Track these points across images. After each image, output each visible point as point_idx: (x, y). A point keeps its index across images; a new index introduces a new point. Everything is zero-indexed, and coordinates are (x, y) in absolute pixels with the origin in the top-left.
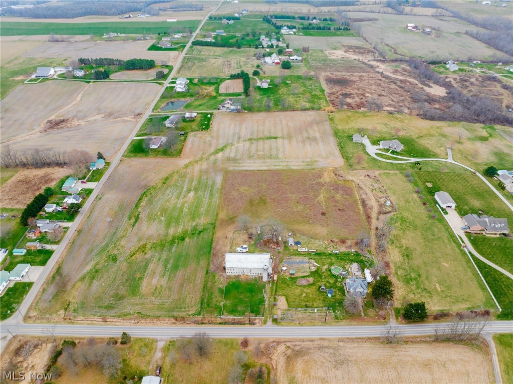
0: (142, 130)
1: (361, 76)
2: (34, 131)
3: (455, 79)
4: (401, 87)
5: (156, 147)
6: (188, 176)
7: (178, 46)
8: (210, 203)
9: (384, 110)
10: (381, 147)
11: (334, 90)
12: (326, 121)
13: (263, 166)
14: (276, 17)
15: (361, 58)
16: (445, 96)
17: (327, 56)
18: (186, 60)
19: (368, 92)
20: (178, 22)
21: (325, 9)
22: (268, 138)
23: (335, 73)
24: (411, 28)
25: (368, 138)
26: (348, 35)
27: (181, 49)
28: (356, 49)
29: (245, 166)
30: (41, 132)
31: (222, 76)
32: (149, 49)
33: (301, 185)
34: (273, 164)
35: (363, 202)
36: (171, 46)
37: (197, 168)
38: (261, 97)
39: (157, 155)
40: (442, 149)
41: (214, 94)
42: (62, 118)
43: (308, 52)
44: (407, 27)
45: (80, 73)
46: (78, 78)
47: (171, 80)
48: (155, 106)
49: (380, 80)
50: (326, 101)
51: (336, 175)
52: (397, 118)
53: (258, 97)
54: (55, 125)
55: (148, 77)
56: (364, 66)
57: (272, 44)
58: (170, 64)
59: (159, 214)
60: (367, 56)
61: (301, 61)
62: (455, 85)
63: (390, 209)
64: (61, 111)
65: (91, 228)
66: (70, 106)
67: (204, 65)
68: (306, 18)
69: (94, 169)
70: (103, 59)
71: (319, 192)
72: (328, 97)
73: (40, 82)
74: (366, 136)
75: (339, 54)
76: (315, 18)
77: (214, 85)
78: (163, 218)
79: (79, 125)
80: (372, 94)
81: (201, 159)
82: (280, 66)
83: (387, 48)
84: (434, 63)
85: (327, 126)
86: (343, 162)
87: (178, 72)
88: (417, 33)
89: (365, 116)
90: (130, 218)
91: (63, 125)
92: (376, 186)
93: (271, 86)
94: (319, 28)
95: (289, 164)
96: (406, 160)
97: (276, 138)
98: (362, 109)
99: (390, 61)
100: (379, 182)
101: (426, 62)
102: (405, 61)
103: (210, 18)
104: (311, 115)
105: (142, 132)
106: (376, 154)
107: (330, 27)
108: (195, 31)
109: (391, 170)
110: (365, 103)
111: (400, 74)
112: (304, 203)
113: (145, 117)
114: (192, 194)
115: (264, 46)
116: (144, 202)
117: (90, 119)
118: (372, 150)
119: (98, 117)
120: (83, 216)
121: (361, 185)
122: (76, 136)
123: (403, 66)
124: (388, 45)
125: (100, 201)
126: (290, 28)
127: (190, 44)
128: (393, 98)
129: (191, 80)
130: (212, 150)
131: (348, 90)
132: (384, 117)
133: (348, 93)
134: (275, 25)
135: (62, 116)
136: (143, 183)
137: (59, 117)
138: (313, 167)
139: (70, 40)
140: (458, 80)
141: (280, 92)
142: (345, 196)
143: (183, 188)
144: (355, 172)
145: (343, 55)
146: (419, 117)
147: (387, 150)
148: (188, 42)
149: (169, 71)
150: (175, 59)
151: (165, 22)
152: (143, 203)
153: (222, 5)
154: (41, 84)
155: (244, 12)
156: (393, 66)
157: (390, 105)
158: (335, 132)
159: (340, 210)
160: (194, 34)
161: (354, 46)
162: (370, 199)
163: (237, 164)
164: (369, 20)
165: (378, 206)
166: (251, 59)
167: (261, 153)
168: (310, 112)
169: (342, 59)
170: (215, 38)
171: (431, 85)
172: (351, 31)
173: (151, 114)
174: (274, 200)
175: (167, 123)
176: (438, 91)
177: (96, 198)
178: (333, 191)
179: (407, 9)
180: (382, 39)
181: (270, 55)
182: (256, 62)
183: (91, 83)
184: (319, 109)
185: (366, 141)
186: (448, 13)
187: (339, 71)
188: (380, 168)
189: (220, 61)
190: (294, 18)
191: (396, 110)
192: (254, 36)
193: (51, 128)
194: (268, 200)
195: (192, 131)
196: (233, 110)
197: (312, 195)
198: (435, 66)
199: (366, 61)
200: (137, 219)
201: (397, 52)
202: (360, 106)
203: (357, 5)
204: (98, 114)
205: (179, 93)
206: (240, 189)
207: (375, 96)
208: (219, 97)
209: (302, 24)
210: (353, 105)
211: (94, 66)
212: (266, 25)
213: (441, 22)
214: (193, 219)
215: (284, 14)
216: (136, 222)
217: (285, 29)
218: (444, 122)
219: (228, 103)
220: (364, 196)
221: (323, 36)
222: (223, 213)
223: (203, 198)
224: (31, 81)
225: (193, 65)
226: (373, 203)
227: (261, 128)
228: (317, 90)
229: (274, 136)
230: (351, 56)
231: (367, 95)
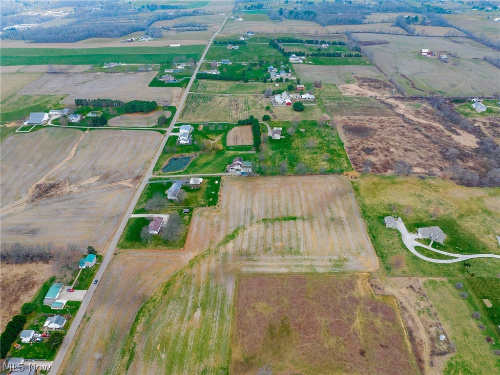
0: (141, 203)
1: (381, 122)
2: (21, 201)
3: (484, 124)
4: (427, 137)
5: (157, 233)
6: (194, 281)
7: (181, 81)
8: (221, 331)
9: (414, 173)
10: (420, 236)
11: (354, 143)
12: (351, 192)
13: (282, 266)
14: (283, 41)
15: (378, 95)
16: (477, 148)
17: (341, 93)
18: (191, 99)
19: (393, 146)
20: (182, 47)
21: (333, 29)
22: (285, 220)
23: (352, 117)
24: (426, 54)
25: (404, 220)
26: (360, 63)
27: (185, 84)
28: (370, 82)
29: (260, 266)
30: (27, 202)
31: (230, 121)
32: (151, 85)
33: (331, 301)
34: (294, 264)
35: (410, 333)
36: (175, 80)
37: (204, 267)
38: (274, 152)
39: (157, 245)
40: (491, 236)
41: (221, 146)
42: (52, 182)
43: (321, 87)
44: (421, 52)
45: (76, 119)
46: (73, 124)
47: (174, 127)
48: (156, 164)
49: (403, 126)
50: (347, 159)
51: (372, 285)
52: (429, 185)
53: (270, 153)
54: (45, 191)
55: (148, 124)
56: (382, 105)
57: (281, 78)
58: (173, 104)
59: (158, 348)
60: (384, 92)
61: (314, 101)
62: (486, 132)
63: (444, 347)
64: (52, 171)
65: (75, 371)
66: (62, 164)
67: (210, 105)
68: (314, 42)
69: (84, 267)
70: (101, 100)
71: (353, 314)
72: (349, 153)
73: (33, 130)
74: (400, 219)
75: (353, 89)
76: (323, 42)
77: (221, 134)
78: (163, 356)
79: (70, 191)
80: (396, 148)
81: (209, 251)
82: (291, 107)
83: (403, 80)
84: (457, 101)
85: (352, 201)
86: (378, 262)
87: (182, 116)
88: (432, 60)
89: (394, 183)
90: (123, 353)
91: (53, 192)
92: (423, 304)
93: (284, 137)
94: (329, 55)
95: (313, 263)
96: (452, 258)
97: (294, 219)
98: (389, 171)
99: (409, 98)
100: (425, 298)
101: (449, 99)
102: (426, 98)
103: (215, 43)
104: (331, 183)
105: (141, 207)
106: (417, 248)
107: (340, 53)
108: (199, 60)
109: (437, 276)
110: (391, 162)
111: (422, 117)
112: (336, 334)
113: (145, 182)
114: (198, 314)
115: (273, 80)
116: (141, 325)
117: (83, 184)
118: (410, 240)
119: (93, 180)
120: (66, 349)
121: (405, 304)
122: (66, 209)
123: (424, 105)
124: (403, 76)
125: (88, 323)
126: (299, 54)
127: (193, 78)
128: (420, 154)
129: (196, 126)
130: (221, 237)
131: (369, 143)
132: (415, 185)
133: (370, 147)
134: (282, 51)
135: (53, 179)
136: (140, 292)
137: (50, 180)
138: (342, 270)
139: (70, 71)
140: (488, 125)
141: (294, 144)
142: (387, 323)
143: (187, 301)
144: (394, 279)
145: (357, 91)
146: (453, 181)
147: (427, 241)
148: (192, 74)
149: (172, 114)
150: (178, 97)
151: (168, 47)
152: (139, 328)
153: (226, 23)
154: (33, 133)
155: (249, 34)
156: (414, 106)
157: (419, 165)
158: (362, 210)
159: (382, 346)
160: (199, 64)
161: (368, 79)
162: (418, 329)
163: (252, 263)
164: (380, 43)
165: (430, 341)
166: (260, 98)
167: (278, 244)
168: (331, 178)
169: (358, 96)
170: (220, 69)
171: (458, 131)
172: (363, 59)
173: (152, 176)
174: (299, 325)
175: (170, 193)
176: (468, 141)
177: (84, 317)
178: (371, 313)
179: (418, 29)
180: (396, 68)
181: (280, 92)
182: (265, 102)
183: (87, 132)
184: (341, 172)
185: (401, 226)
186: (461, 34)
187: (356, 114)
188: (424, 273)
189: (225, 100)
190: (302, 42)
191: (427, 171)
192: (261, 66)
193: (40, 196)
194: (292, 327)
195: (198, 206)
196: (243, 173)
197: (345, 318)
198: (459, 104)
199: (383, 99)
200: (132, 355)
201: (416, 86)
202: (386, 166)
203: (365, 23)
204: (93, 176)
205: (182, 145)
206: (256, 306)
207: (401, 152)
208: (227, 152)
209: (311, 49)
210: (378, 166)
211: (91, 107)
212: (274, 52)
213: (456, 45)
214: (200, 359)
215: (291, 37)
216: (130, 361)
217: (294, 57)
218: (484, 188)
219: (238, 164)
220: (410, 324)
221: (334, 64)
222: (237, 350)
223: (212, 322)
224: (23, 129)
225: (197, 106)
226: (422, 335)
227: (276, 202)
228: (335, 142)
229: (293, 216)
230: (367, 91)
231: (392, 150)
